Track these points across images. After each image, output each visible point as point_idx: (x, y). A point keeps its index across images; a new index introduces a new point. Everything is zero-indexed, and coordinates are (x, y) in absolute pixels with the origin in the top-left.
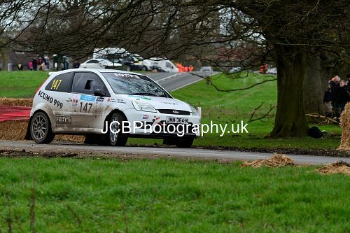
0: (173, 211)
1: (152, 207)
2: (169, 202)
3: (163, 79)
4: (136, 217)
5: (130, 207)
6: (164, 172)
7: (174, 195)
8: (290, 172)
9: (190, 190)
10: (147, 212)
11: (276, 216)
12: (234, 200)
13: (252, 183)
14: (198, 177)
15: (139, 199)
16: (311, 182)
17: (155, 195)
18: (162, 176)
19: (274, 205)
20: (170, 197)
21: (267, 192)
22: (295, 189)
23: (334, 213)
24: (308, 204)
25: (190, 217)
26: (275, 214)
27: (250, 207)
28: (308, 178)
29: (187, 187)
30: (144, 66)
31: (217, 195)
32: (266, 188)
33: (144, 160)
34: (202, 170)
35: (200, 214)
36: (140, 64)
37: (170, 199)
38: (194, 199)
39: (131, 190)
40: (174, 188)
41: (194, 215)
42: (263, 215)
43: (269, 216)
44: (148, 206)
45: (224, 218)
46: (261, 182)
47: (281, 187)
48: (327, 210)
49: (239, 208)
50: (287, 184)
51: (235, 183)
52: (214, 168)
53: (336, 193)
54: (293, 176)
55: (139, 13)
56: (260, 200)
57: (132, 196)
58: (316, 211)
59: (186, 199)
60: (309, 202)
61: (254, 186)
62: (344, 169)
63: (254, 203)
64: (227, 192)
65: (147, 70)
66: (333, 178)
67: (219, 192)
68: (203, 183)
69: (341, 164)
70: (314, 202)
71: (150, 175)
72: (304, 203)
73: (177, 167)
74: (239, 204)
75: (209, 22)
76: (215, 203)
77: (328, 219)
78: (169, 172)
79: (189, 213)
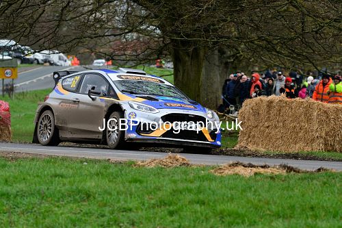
0: (62, 214)
1: (39, 209)
2: (57, 204)
4: (22, 221)
5: (17, 210)
6: (53, 172)
7: (63, 197)
8: (185, 173)
9: (80, 191)
10: (34, 215)
11: (169, 219)
12: (126, 202)
13: (145, 184)
14: (88, 178)
15: (26, 201)
16: (206, 183)
17: (43, 197)
18: (51, 177)
19: (167, 207)
20: (59, 199)
21: (160, 194)
22: (190, 191)
23: (230, 216)
24: (203, 207)
25: (80, 220)
26: (168, 217)
27: (142, 210)
28: (203, 179)
29: (77, 188)
30: (36, 59)
31: (109, 197)
32: (159, 189)
33: (33, 159)
34: (93, 171)
35: (90, 217)
36: (31, 57)
37: (58, 201)
38: (84, 201)
39: (18, 192)
40: (63, 189)
41: (83, 218)
42: (155, 218)
43: (161, 218)
44: (35, 209)
45: (115, 221)
46: (154, 183)
47: (175, 189)
48: (221, 212)
49: (130, 210)
50: (181, 186)
51: (127, 184)
52: (105, 168)
53: (232, 195)
54: (188, 177)
55: (30, 4)
56: (153, 202)
57: (18, 198)
58: (211, 214)
59: (75, 201)
60: (204, 204)
61: (146, 188)
62: (240, 170)
63: (146, 205)
64: (118, 193)
65: (38, 63)
66: (229, 179)
67: (110, 194)
68: (93, 184)
69: (236, 164)
70: (209, 204)
71: (38, 176)
72: (198, 205)
73: (67, 167)
74: (131, 206)
75: (102, 14)
76: (105, 205)
77: (223, 222)
78: (58, 172)
79: (78, 215)
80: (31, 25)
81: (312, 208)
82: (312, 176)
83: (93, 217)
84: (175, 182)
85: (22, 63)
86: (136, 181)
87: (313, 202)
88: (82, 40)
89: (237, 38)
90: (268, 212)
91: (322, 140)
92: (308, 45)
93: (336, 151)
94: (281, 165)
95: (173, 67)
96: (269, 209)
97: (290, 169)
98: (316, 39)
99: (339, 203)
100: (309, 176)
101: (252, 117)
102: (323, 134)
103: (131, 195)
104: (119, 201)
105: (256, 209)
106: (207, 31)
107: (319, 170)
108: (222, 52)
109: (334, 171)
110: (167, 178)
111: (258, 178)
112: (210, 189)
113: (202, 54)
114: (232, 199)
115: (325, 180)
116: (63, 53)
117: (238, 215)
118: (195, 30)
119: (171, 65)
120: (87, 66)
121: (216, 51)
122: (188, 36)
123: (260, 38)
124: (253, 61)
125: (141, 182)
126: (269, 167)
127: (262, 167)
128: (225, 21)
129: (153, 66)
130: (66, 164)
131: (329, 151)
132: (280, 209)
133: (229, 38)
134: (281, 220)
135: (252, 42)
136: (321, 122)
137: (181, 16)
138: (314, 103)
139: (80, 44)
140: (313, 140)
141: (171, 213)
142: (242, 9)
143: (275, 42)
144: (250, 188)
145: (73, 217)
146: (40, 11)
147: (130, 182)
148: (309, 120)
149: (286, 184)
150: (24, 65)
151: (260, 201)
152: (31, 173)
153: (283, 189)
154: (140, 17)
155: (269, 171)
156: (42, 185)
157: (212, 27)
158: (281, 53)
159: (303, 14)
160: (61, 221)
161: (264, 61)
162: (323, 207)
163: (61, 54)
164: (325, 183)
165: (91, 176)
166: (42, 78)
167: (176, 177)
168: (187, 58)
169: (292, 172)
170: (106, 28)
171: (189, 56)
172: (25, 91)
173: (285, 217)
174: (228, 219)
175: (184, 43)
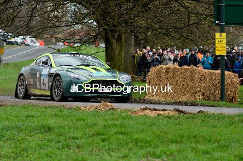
0: (32, 141)
1: (18, 138)
2: (30, 134)
3: (29, 51)
4: (6, 145)
5: (3, 138)
6: (27, 114)
7: (33, 129)
8: (112, 114)
9: (44, 126)
10: (14, 142)
11: (102, 144)
12: (74, 133)
13: (86, 122)
14: (50, 117)
15: (9, 133)
16: (126, 121)
17: (20, 130)
18: (25, 117)
19: (101, 136)
20: (30, 131)
21: (96, 128)
22: (115, 126)
23: (141, 141)
24: (124, 136)
25: (44, 145)
26: (101, 143)
27: (84, 138)
28: (124, 118)
29: (42, 124)
30: (16, 42)
31: (63, 130)
32: (95, 125)
33: (14, 106)
34: (53, 113)
35: (51, 142)
36: (13, 40)
37: (30, 133)
38: (47, 132)
39: (4, 127)
40: (33, 125)
41: (46, 144)
42: (93, 143)
43: (97, 144)
44: (15, 138)
45: (67, 146)
46: (92, 121)
47: (106, 124)
48: (136, 140)
49: (77, 138)
50: (110, 123)
51: (75, 121)
52: (61, 111)
53: (143, 129)
54: (114, 117)
55: (11, 6)
56: (91, 133)
57: (4, 131)
58: (129, 140)
59: (41, 133)
60: (125, 134)
61: (87, 124)
62: (148, 112)
63: (87, 135)
64: (69, 128)
65: (17, 44)
66: (141, 118)
67: (64, 128)
68: (53, 121)
69: (146, 109)
70: (127, 134)
71: (17, 117)
72: (121, 135)
73: (36, 111)
74: (77, 136)
75: (59, 13)
76: (60, 135)
77: (137, 146)
78: (30, 114)
79: (43, 142)
80: (12, 20)
81: (195, 137)
82: (195, 116)
83: (53, 143)
84: (106, 120)
85: (7, 44)
86: (80, 120)
87: (195, 133)
88: (46, 29)
89: (146, 28)
90: (166, 139)
91: (201, 93)
92: (192, 32)
93: (210, 100)
94: (174, 109)
95: (104, 46)
96: (167, 137)
97: (180, 112)
98: (197, 28)
99: (212, 133)
100: (193, 116)
101: (156, 79)
102: (202, 90)
103: (77, 128)
104: (69, 133)
105: (158, 137)
106: (126, 23)
107: (199, 112)
108: (136, 37)
109: (209, 113)
110: (100, 118)
111: (160, 117)
112: (128, 124)
113: (123, 38)
114: (143, 131)
115: (203, 119)
116: (34, 38)
117: (147, 142)
118: (119, 23)
119: (103, 45)
120: (49, 46)
121: (133, 37)
122: (114, 26)
123: (160, 28)
124: (156, 43)
125: (84, 120)
126: (167, 110)
127: (162, 110)
128: (138, 16)
129: (92, 46)
130: (35, 109)
131: (206, 100)
132: (174, 137)
133: (141, 28)
134: (174, 144)
135: (156, 30)
136: (200, 81)
137: (109, 13)
138: (196, 70)
139: (44, 32)
140: (195, 93)
141: (103, 140)
142: (150, 9)
143: (171, 30)
144: (155, 124)
145: (40, 143)
146: (18, 10)
147: (77, 120)
148: (193, 80)
149: (177, 121)
150: (8, 45)
151: (161, 132)
152: (12, 114)
153: (176, 124)
154: (83, 14)
155: (167, 112)
156: (19, 122)
157: (130, 21)
158: (175, 37)
159: (189, 12)
160: (31, 145)
161: (164, 43)
162: (202, 136)
163: (32, 38)
164: (203, 121)
165: (52, 116)
166: (20, 54)
167: (107, 117)
168: (114, 41)
169: (182, 114)
170: (61, 22)
171: (115, 39)
172: (8, 62)
173: (176, 142)
174: (140, 144)
175: (112, 31)
